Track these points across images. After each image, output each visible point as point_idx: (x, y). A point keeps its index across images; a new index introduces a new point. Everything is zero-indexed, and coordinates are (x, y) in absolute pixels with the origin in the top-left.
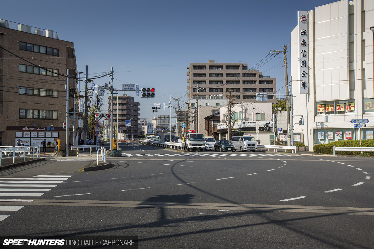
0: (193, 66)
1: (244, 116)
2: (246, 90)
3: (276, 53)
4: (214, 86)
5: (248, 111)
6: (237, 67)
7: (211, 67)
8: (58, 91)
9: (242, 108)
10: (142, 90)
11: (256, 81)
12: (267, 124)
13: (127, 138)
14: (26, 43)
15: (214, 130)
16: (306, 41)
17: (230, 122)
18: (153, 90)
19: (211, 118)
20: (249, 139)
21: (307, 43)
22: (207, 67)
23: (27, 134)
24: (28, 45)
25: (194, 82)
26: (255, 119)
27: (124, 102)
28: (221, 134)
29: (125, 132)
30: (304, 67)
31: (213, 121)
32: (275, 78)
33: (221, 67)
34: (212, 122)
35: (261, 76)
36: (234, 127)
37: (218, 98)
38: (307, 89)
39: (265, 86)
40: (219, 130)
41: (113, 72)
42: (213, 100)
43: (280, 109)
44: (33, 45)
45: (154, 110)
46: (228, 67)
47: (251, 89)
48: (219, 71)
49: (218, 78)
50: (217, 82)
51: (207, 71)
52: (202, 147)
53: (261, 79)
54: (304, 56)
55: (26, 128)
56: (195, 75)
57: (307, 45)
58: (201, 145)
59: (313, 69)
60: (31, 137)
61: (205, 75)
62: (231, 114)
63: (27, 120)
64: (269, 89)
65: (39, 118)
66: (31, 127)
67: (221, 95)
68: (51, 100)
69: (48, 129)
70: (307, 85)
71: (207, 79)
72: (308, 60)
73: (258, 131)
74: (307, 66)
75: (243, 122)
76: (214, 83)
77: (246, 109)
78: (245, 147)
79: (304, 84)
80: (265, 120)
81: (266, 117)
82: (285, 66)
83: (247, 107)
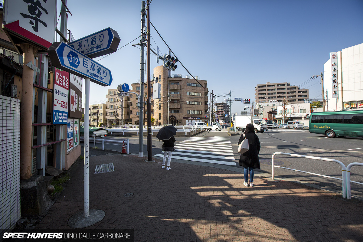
0: (259, 86)
1: (293, 111)
2: (289, 97)
3: (316, 77)
4: (270, 96)
5: (295, 108)
6: (284, 85)
7: (268, 86)
8: (201, 102)
9: (292, 106)
10: (244, 100)
11: (296, 92)
12: (307, 115)
13: (224, 123)
14: (189, 83)
15: (273, 118)
16: (336, 68)
17: (285, 114)
18: (250, 100)
19: (272, 112)
20: (298, 123)
21: (337, 70)
22: (267, 86)
23: (190, 121)
24: (190, 84)
25: (259, 94)
26: (299, 112)
27: (223, 105)
28: (278, 120)
29: (223, 119)
30: (335, 83)
31: (273, 113)
32: (308, 89)
33: (274, 85)
34: (272, 115)
35: (299, 89)
36: (287, 117)
37: (274, 102)
38: (337, 95)
39: (302, 94)
40: (276, 118)
41: (230, 93)
42: (271, 103)
43: (316, 106)
44: (192, 83)
45: (245, 109)
46: (278, 85)
47: (293, 96)
48: (273, 87)
49: (273, 91)
50: (272, 94)
51: (266, 88)
52: (272, 127)
53: (299, 90)
54: (335, 77)
55: (190, 118)
56: (260, 90)
57: (336, 71)
58: (271, 126)
59: (341, 84)
60: (191, 122)
61: (265, 90)
62: (285, 110)
63: (190, 115)
64: (304, 95)
65: (192, 114)
66: (192, 118)
67: (275, 100)
68: (199, 106)
69: (198, 118)
70: (337, 93)
71: (267, 92)
72: (338, 79)
73: (304, 119)
74: (337, 83)
75: (292, 114)
76: (270, 94)
77: (294, 107)
78: (296, 127)
79: (335, 93)
80: (306, 113)
81: (306, 111)
82: (322, 84)
83: (295, 106)
